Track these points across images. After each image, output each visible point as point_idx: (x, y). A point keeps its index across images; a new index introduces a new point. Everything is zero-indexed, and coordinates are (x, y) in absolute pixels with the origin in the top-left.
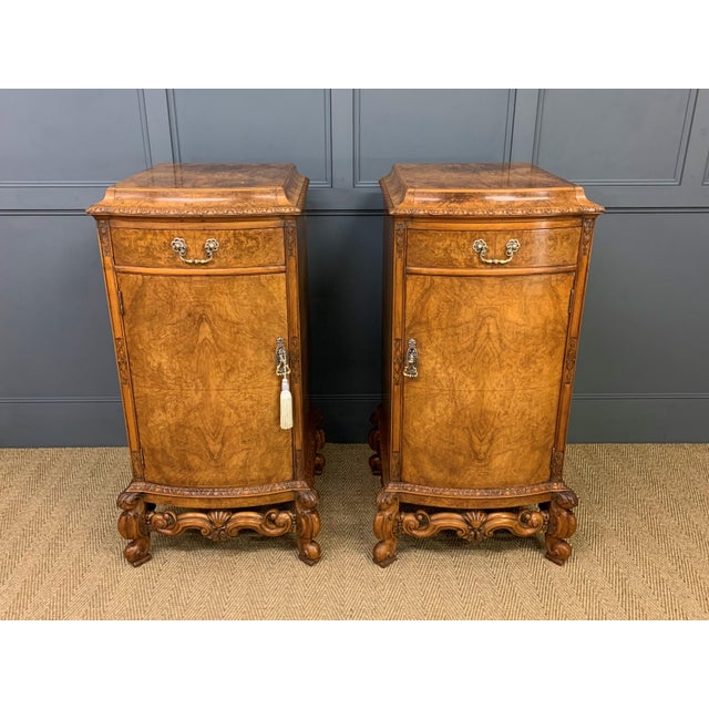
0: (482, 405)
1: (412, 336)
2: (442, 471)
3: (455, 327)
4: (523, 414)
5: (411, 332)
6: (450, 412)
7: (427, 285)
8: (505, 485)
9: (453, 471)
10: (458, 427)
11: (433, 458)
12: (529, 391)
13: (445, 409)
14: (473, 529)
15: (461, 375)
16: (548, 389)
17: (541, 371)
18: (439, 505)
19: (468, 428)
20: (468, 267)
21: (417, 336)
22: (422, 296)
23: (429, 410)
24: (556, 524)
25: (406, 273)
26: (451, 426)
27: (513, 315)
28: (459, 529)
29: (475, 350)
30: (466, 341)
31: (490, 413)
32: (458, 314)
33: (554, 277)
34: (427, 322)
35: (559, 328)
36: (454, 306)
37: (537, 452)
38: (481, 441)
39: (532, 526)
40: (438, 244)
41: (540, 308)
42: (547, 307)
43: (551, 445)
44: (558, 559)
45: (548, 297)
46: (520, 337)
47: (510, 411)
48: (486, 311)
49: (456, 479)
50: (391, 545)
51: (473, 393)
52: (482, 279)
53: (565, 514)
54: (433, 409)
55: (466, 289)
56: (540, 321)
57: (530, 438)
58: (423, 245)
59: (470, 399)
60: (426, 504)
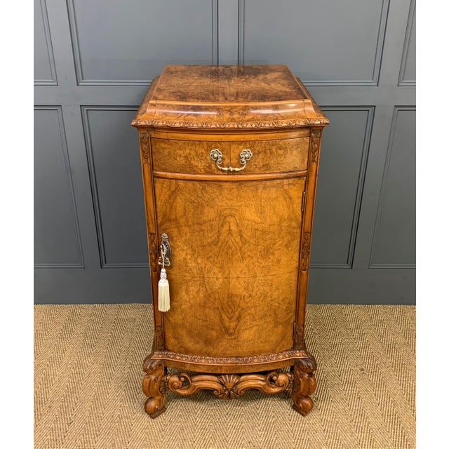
0: (229, 289)
1: (164, 230)
2: (198, 342)
3: (200, 224)
4: (266, 296)
5: (163, 228)
6: (201, 295)
7: (173, 188)
8: (254, 354)
9: (208, 342)
10: (210, 308)
11: (190, 333)
12: (269, 277)
13: (198, 292)
14: (227, 389)
15: (209, 265)
16: (287, 275)
17: (279, 261)
18: (198, 370)
19: (218, 308)
20: (207, 173)
21: (168, 231)
22: (170, 197)
23: (184, 293)
24: (299, 384)
25: (154, 177)
26: (203, 306)
27: (250, 214)
28: (215, 390)
29: (220, 244)
30: (211, 236)
31: (237, 296)
32: (202, 213)
33: (285, 181)
34: (176, 220)
35: (294, 224)
36: (199, 207)
37: (281, 326)
38: (230, 319)
39: (278, 386)
40: (181, 152)
41: (274, 208)
42: (281, 208)
43: (292, 321)
44: (303, 411)
45: (281, 199)
46: (258, 233)
47: (254, 294)
48: (226, 212)
49: (210, 349)
50: (160, 401)
51: (221, 280)
52: (222, 184)
53: (306, 376)
54: (187, 292)
55: (207, 192)
56: (275, 219)
57: (273, 315)
58: (166, 152)
59: (218, 284)
60: (187, 369)
